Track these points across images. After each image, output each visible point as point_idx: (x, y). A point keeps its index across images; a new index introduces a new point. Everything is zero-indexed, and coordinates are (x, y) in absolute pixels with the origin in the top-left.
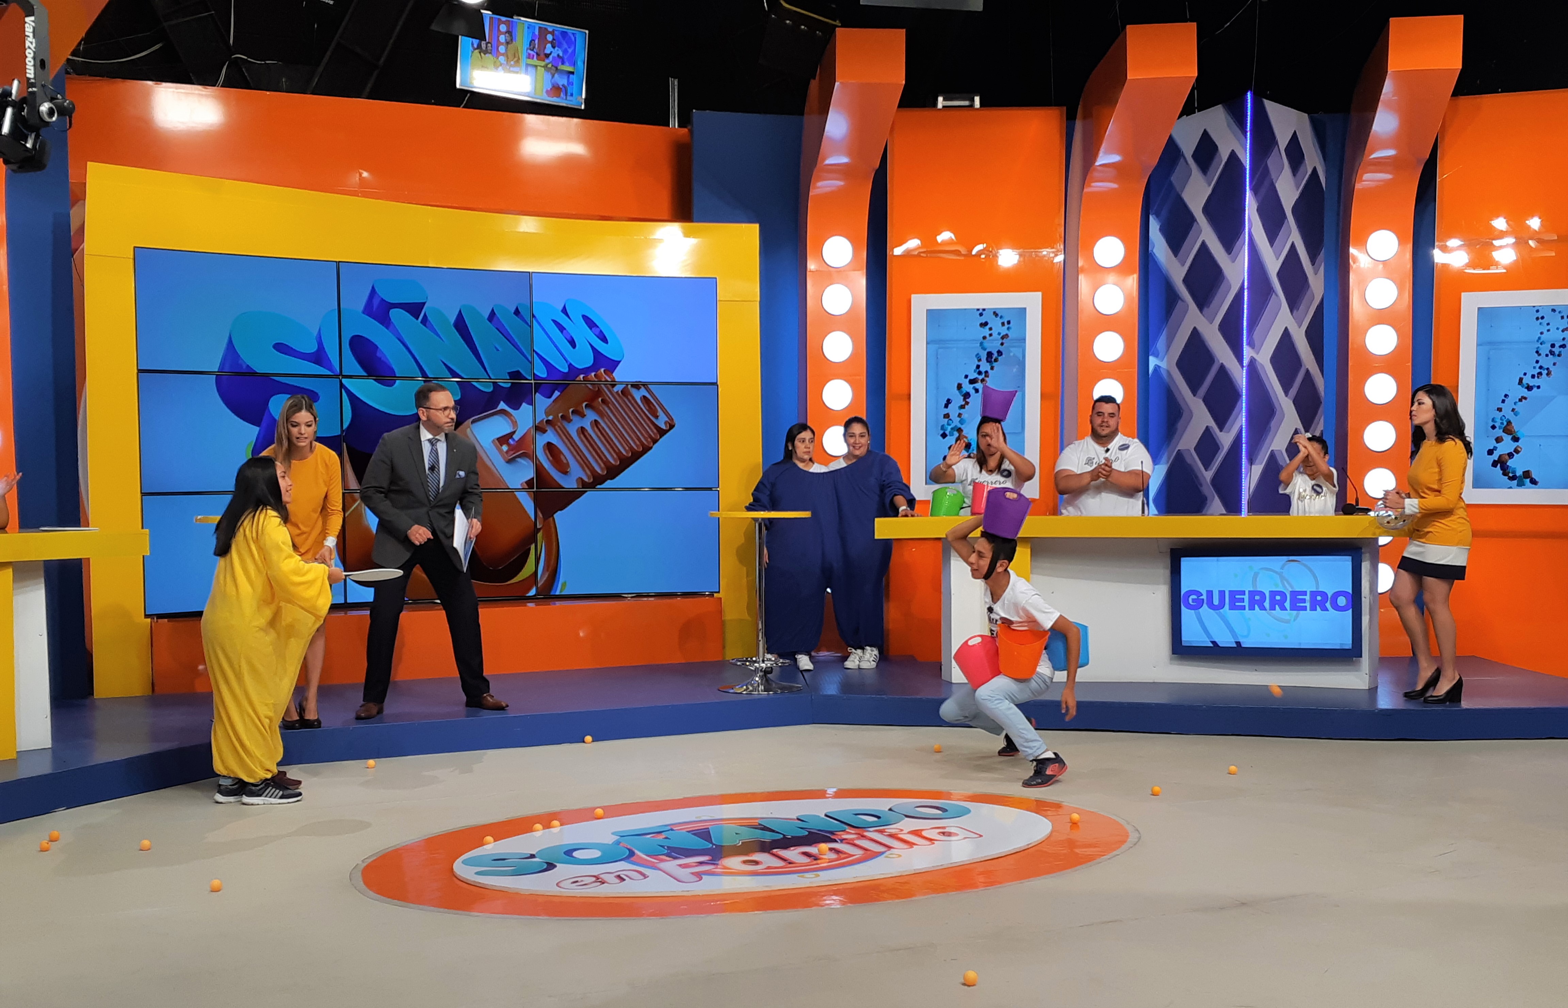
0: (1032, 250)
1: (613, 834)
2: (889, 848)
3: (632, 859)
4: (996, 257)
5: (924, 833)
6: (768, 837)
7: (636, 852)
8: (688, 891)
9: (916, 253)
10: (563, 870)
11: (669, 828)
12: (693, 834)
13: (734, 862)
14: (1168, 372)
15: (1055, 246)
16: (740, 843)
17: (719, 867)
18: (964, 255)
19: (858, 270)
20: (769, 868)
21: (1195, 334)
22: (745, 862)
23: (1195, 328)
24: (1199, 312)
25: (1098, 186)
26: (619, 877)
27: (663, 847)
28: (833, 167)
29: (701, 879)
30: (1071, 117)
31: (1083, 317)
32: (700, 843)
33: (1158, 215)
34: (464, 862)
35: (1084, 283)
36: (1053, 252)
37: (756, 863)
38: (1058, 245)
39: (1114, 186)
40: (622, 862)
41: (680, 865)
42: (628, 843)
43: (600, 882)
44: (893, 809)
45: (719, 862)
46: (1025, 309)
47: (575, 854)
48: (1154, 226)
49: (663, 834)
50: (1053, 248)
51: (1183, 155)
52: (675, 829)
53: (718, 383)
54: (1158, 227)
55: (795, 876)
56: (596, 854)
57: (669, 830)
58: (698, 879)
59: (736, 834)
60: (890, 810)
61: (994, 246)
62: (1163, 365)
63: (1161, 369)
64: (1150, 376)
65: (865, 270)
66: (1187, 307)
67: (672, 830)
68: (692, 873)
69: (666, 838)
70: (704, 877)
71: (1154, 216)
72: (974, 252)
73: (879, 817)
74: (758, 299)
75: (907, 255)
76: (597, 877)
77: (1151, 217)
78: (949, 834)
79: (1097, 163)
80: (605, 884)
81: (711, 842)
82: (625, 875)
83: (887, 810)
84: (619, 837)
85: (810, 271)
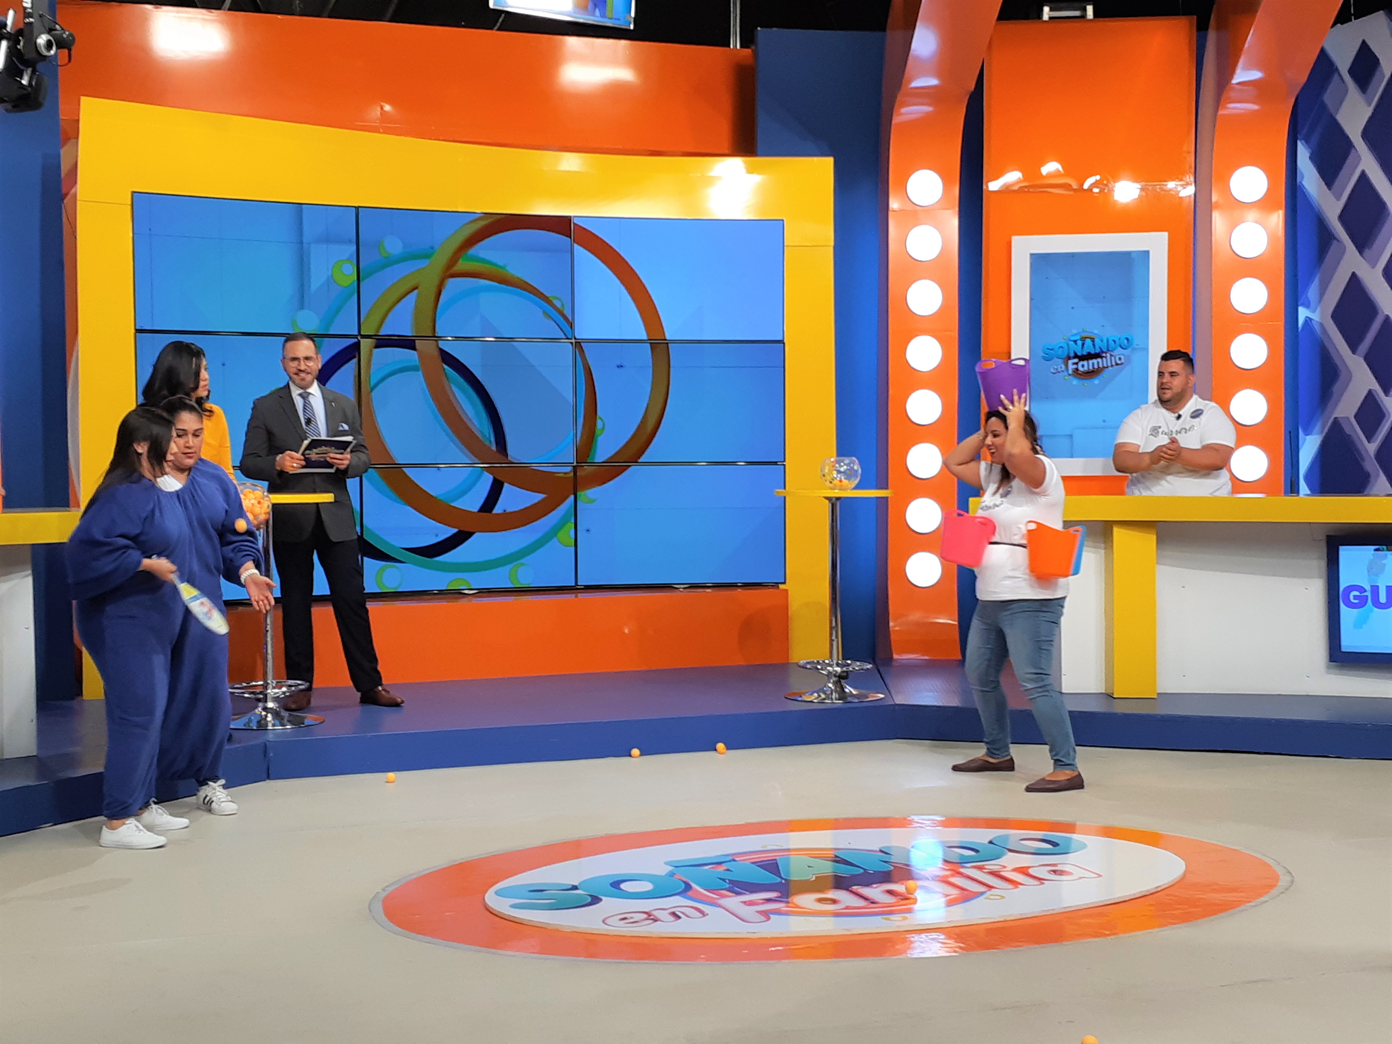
0: (1156, 183)
1: (666, 863)
2: (990, 887)
3: (690, 893)
4: (1111, 191)
5: (1031, 871)
6: (845, 871)
7: (694, 885)
8: (754, 933)
9: (1016, 188)
10: (609, 905)
11: (730, 858)
12: (758, 866)
13: (807, 900)
14: (1322, 325)
15: (1184, 179)
16: (814, 879)
17: (789, 905)
18: (1075, 190)
19: (948, 209)
20: (847, 908)
21: (1354, 281)
22: (820, 900)
23: (1354, 275)
24: (1358, 254)
25: (1235, 107)
26: (674, 914)
27: (724, 880)
28: (918, 91)
29: (769, 919)
30: (1202, 27)
31: (1218, 261)
32: (767, 877)
33: (1307, 141)
34: (496, 893)
35: (1218, 221)
36: (1182, 185)
37: (834, 901)
38: (1188, 177)
39: (1256, 107)
40: (677, 897)
41: (745, 903)
42: (684, 875)
43: (652, 919)
44: (994, 842)
45: (790, 900)
46: (1148, 252)
47: (623, 886)
48: (1303, 153)
49: (723, 865)
50: (1181, 180)
51: (1337, 69)
52: (737, 859)
53: (785, 341)
54: (1308, 155)
55: (879, 918)
56: (647, 886)
57: (730, 861)
58: (765, 919)
59: (809, 867)
60: (991, 842)
61: (1110, 178)
62: (1316, 317)
63: (1313, 322)
64: (1300, 330)
65: (957, 209)
66: (1343, 250)
67: (734, 860)
68: (758, 912)
69: (728, 870)
70: (771, 916)
71: (1303, 141)
72: (1086, 186)
73: (977, 851)
74: (832, 243)
75: (1006, 191)
76: (648, 914)
77: (1299, 143)
78: (1061, 873)
79: (1235, 81)
80: (659, 922)
81: (780, 877)
82: (681, 912)
83: (986, 841)
84: (672, 868)
85: (893, 211)
